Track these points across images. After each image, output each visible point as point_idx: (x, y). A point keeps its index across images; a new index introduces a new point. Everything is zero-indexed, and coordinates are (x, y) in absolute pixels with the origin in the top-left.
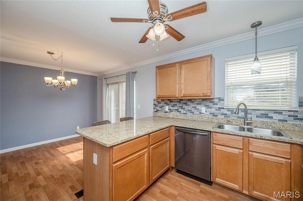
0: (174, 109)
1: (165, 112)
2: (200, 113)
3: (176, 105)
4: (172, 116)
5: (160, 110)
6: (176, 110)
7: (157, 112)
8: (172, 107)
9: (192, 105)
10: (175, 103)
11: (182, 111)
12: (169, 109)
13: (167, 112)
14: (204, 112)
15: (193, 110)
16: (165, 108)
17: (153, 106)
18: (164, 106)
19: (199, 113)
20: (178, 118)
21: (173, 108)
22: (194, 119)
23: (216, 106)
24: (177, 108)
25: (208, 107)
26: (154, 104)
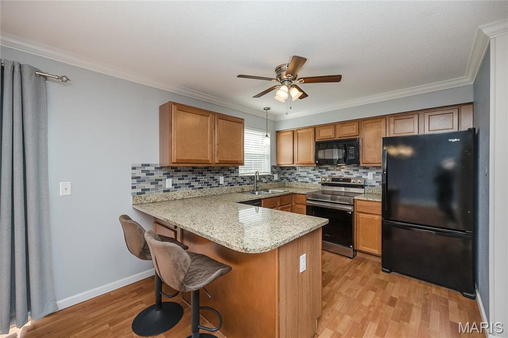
0: (182, 184)
1: (164, 191)
2: (219, 184)
3: (187, 176)
4: (181, 196)
5: (153, 189)
6: (186, 184)
7: (144, 193)
8: (179, 179)
9: (209, 175)
10: (184, 174)
11: (196, 184)
12: (173, 185)
13: (168, 191)
14: (223, 183)
15: (211, 181)
16: (165, 183)
17: (130, 182)
18: (161, 180)
19: (217, 185)
20: (191, 196)
21: (181, 182)
22: (213, 194)
23: (232, 175)
24: (187, 181)
25: (226, 176)
26: (133, 178)
